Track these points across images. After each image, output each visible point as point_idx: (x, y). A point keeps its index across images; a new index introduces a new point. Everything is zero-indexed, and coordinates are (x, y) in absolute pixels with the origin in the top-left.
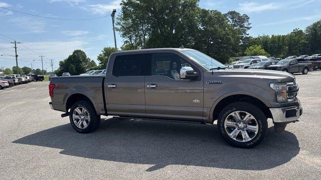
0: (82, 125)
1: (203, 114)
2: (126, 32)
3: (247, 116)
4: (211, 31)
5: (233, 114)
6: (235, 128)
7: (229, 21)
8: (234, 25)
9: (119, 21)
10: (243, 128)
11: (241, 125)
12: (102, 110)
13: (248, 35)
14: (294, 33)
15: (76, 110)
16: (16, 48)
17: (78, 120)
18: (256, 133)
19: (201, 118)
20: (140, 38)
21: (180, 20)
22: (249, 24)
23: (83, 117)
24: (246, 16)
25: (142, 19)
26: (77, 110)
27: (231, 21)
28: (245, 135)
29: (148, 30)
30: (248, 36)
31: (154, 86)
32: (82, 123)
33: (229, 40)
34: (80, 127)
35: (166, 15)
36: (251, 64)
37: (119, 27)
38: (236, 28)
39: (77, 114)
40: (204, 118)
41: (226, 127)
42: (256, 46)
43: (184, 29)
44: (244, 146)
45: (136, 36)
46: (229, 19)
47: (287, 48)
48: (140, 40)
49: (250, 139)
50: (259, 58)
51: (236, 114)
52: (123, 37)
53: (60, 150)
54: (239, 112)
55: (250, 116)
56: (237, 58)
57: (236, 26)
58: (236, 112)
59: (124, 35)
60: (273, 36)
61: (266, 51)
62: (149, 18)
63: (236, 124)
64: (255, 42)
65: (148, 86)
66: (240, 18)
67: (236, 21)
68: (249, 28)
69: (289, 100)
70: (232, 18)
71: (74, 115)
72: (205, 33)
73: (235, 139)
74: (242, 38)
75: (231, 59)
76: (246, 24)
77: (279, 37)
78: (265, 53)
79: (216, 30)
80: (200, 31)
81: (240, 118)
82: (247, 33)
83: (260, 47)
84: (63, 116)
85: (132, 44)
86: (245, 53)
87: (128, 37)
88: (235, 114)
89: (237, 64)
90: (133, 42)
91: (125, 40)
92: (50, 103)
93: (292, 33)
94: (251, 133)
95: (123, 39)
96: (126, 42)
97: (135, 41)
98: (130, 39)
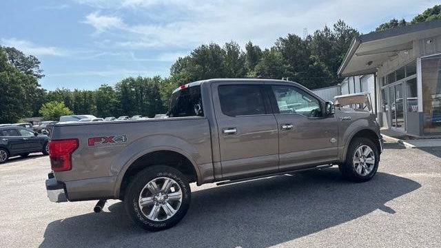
13: (40, 86)
14: (103, 89)
22: (40, 71)
24: (35, 59)
30: (40, 88)
42: (56, 102)
47: (96, 107)
60: (76, 91)
61: (71, 110)
64: (54, 97)
66: (23, 59)
67: (18, 64)
68: (40, 77)
76: (35, 70)
77: (85, 93)
78: (70, 112)
82: (38, 83)
83: (62, 104)
86: (40, 112)
93: (100, 88)
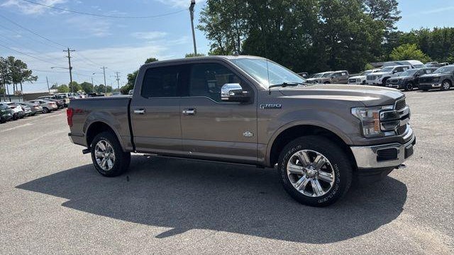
0: (107, 165)
1: (257, 154)
2: (214, 31)
3: (318, 157)
4: (338, 26)
5: (297, 154)
6: (302, 175)
7: (366, 9)
8: (374, 15)
9: (204, 17)
10: (314, 176)
11: (311, 171)
12: (129, 145)
13: (395, 29)
15: (98, 144)
16: (69, 58)
17: (101, 158)
18: (332, 184)
19: (255, 159)
20: (233, 39)
21: (291, 10)
22: (398, 13)
23: (107, 155)
25: (236, 13)
26: (100, 145)
27: (369, 9)
28: (316, 186)
29: (244, 27)
30: (396, 31)
31: (192, 112)
32: (107, 163)
33: (365, 37)
34: (104, 168)
35: (269, 4)
36: (394, 73)
37: (204, 25)
38: (376, 19)
39: (100, 150)
40: (259, 160)
41: (289, 173)
42: (408, 45)
43: (296, 24)
44: (314, 203)
45: (228, 36)
46: (366, 6)
48: (233, 42)
49: (324, 193)
50: (410, 64)
51: (303, 154)
52: (210, 38)
53: (64, 200)
54: (306, 150)
55: (322, 158)
56: (378, 64)
57: (377, 17)
58: (302, 151)
59: (211, 36)
60: (436, 29)
61: (424, 51)
62: (246, 11)
63: (304, 170)
64: (407, 39)
65: (184, 112)
66: (382, 4)
67: (376, 9)
68: (397, 19)
69: (387, 134)
70: (370, 5)
71: (96, 151)
72: (328, 28)
73: (302, 192)
74: (386, 34)
75: (368, 65)
76: (392, 13)
77: (446, 31)
78: (422, 55)
79: (345, 23)
80: (321, 25)
81: (308, 161)
82: (394, 26)
83: (414, 46)
84: (85, 152)
85: (222, 48)
86: (391, 56)
87: (217, 39)
88: (301, 153)
89: (372, 74)
90: (223, 45)
91: (213, 42)
92: (70, 135)
94: (324, 184)
95: (210, 41)
96: (214, 45)
97: (227, 44)
98: (219, 41)
